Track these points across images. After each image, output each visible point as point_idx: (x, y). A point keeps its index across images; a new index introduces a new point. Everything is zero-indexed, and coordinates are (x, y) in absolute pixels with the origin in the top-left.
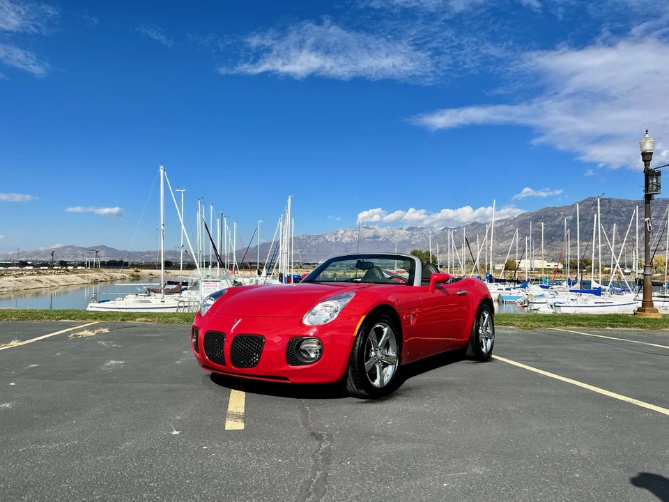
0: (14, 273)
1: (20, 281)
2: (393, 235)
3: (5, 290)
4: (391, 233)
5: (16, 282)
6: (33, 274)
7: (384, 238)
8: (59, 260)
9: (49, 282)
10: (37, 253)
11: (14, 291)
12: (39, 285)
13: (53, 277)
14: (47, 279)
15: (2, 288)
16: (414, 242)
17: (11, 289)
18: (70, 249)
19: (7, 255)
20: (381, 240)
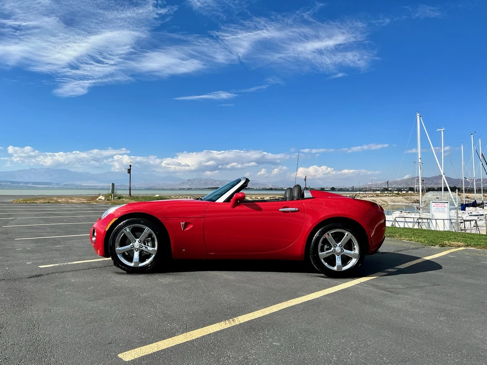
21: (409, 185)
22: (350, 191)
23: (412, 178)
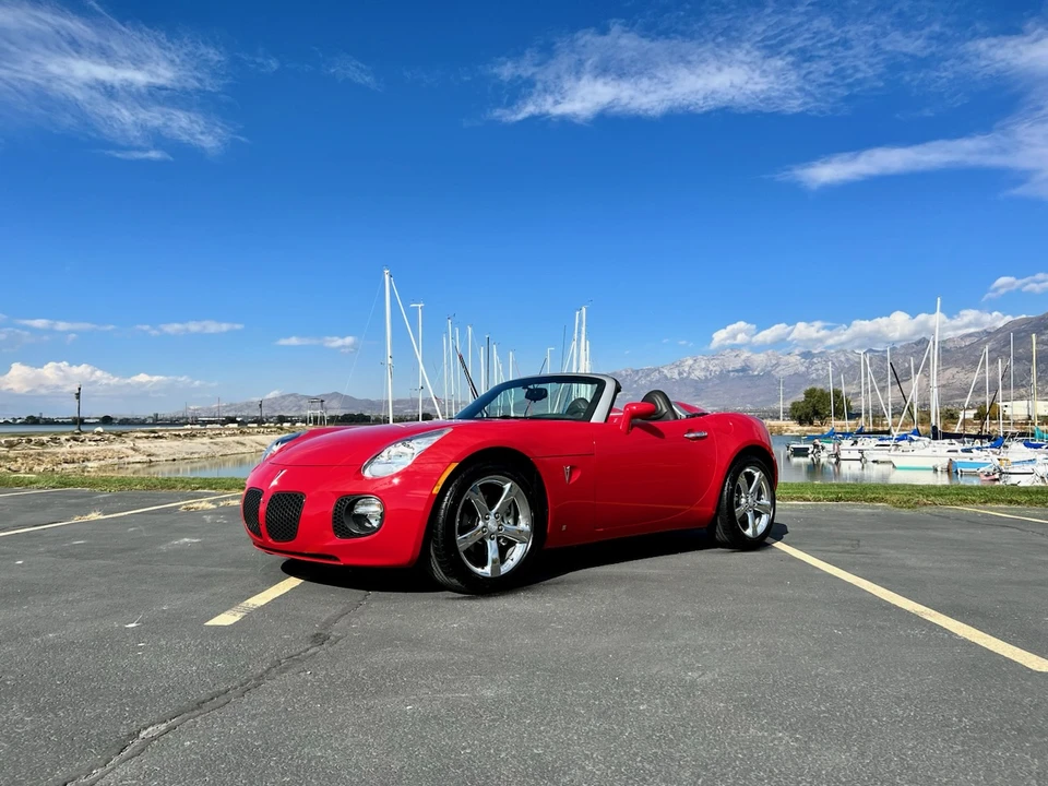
0: (209, 432)
1: (216, 444)
2: (777, 365)
3: (196, 456)
4: (774, 362)
5: (212, 446)
6: (234, 435)
7: (762, 370)
8: (277, 414)
9: (254, 445)
10: (248, 405)
11: (207, 458)
12: (241, 449)
13: (260, 438)
14: (252, 441)
15: (192, 453)
16: (814, 376)
17: (203, 455)
18: (291, 398)
19: (210, 409)
20: (756, 373)
21: (275, 411)
22: (149, 424)
23: (283, 397)
